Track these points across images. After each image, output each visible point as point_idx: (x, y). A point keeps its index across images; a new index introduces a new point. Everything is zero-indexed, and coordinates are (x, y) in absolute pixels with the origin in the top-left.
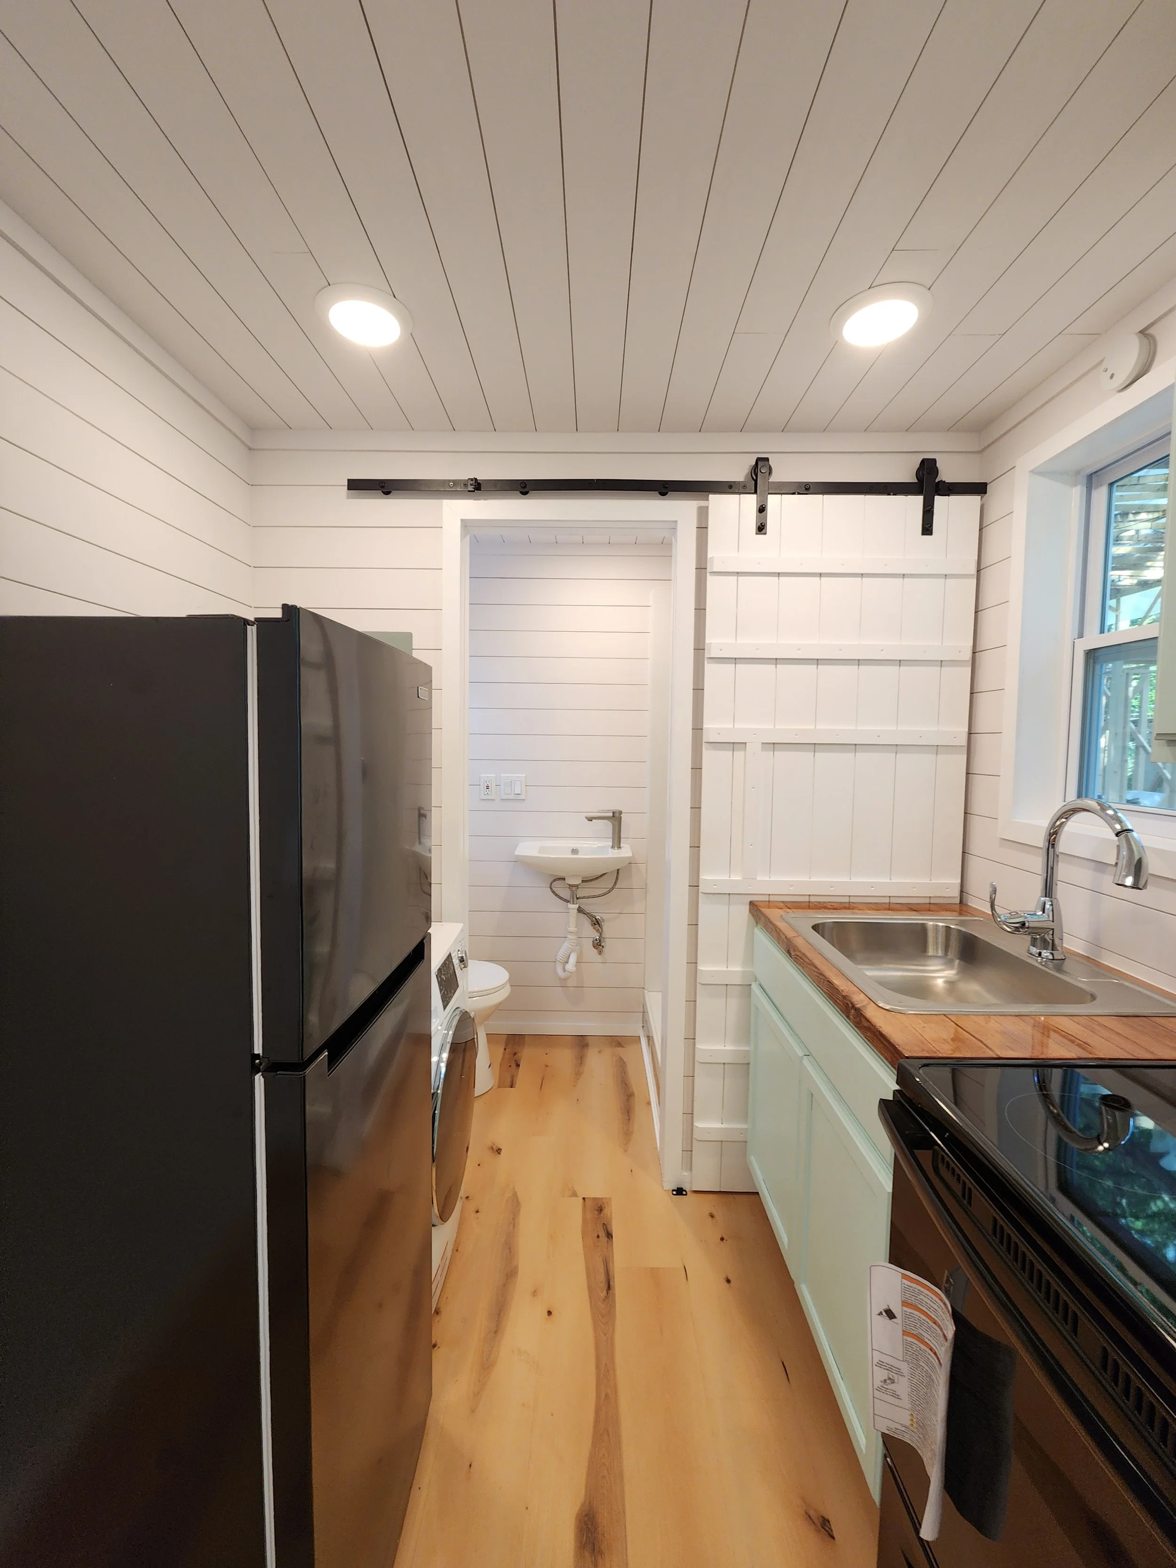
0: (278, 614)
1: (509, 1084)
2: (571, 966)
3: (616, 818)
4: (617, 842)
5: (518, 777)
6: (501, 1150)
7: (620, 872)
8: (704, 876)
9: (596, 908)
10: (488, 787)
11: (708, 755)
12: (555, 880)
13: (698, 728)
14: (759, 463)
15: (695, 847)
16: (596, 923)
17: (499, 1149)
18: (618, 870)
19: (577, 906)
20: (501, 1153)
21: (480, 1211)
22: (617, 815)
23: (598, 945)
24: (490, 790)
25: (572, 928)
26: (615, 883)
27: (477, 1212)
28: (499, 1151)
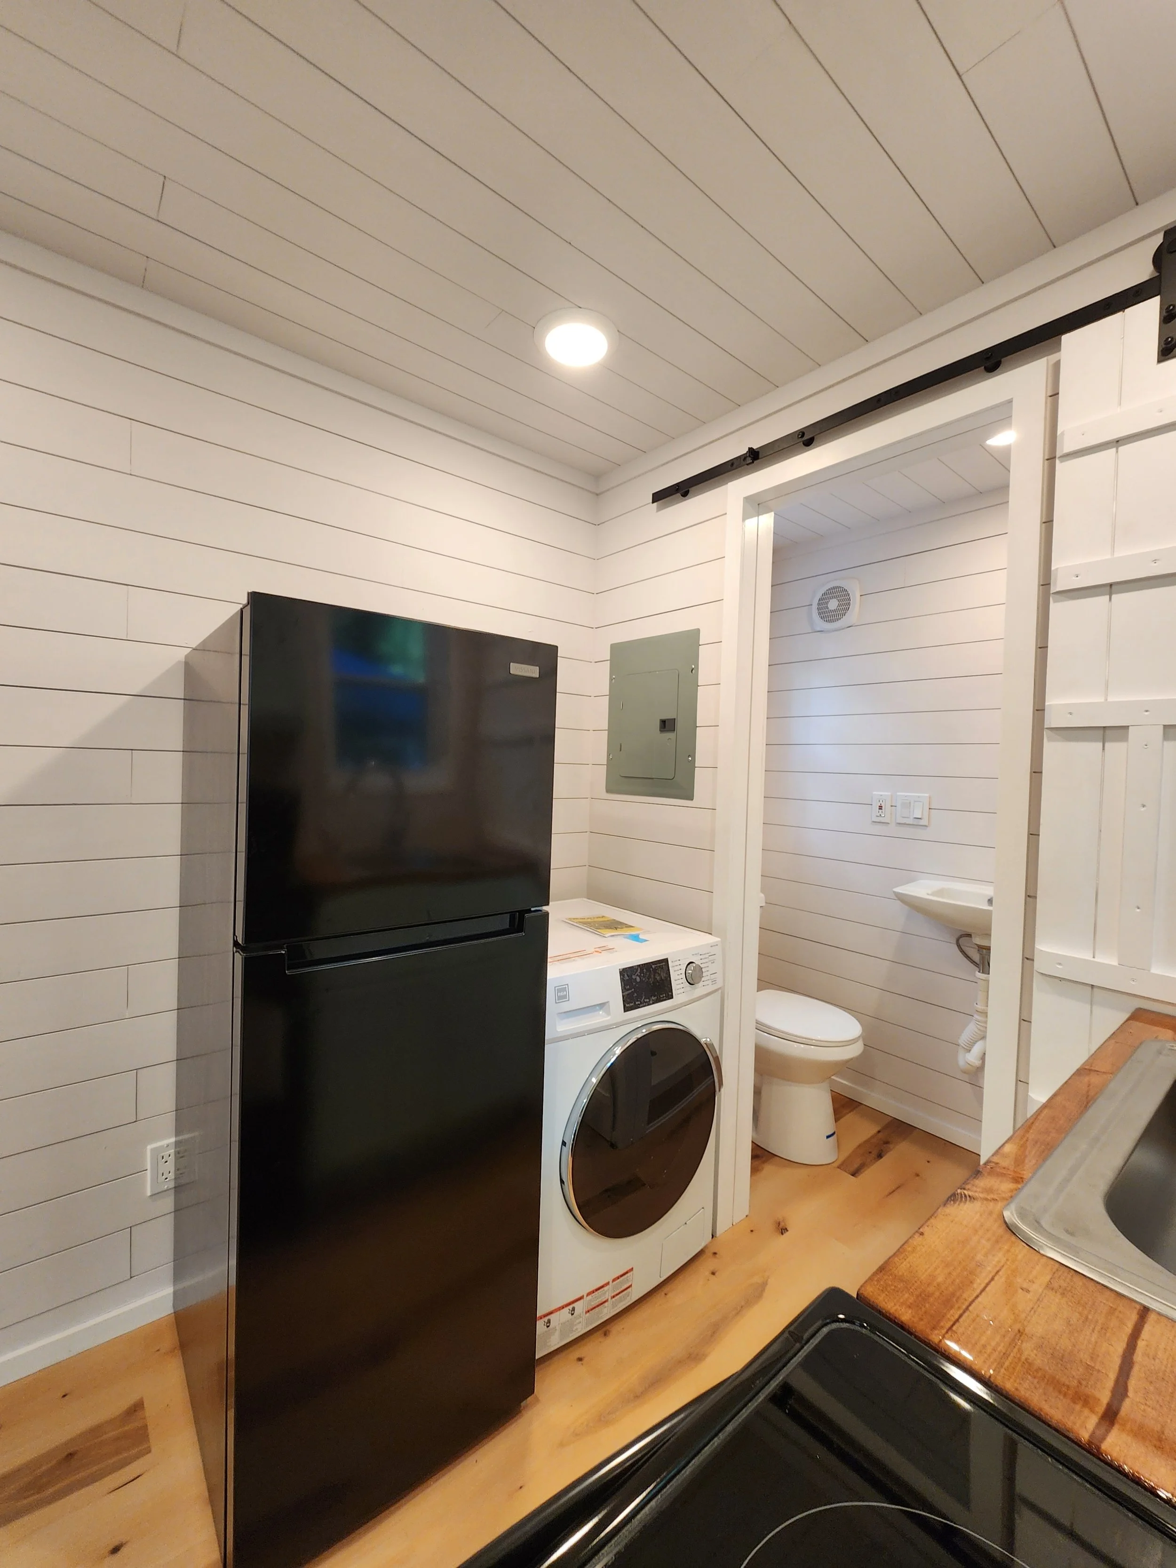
1: (852, 1169)
5: (919, 797)
6: (787, 1231)
8: (1043, 946)
10: (880, 808)
11: (1053, 750)
12: (962, 936)
17: (786, 1229)
20: (784, 1235)
21: (716, 1274)
24: (883, 810)
25: (981, 1006)
27: (713, 1274)
28: (783, 1230)
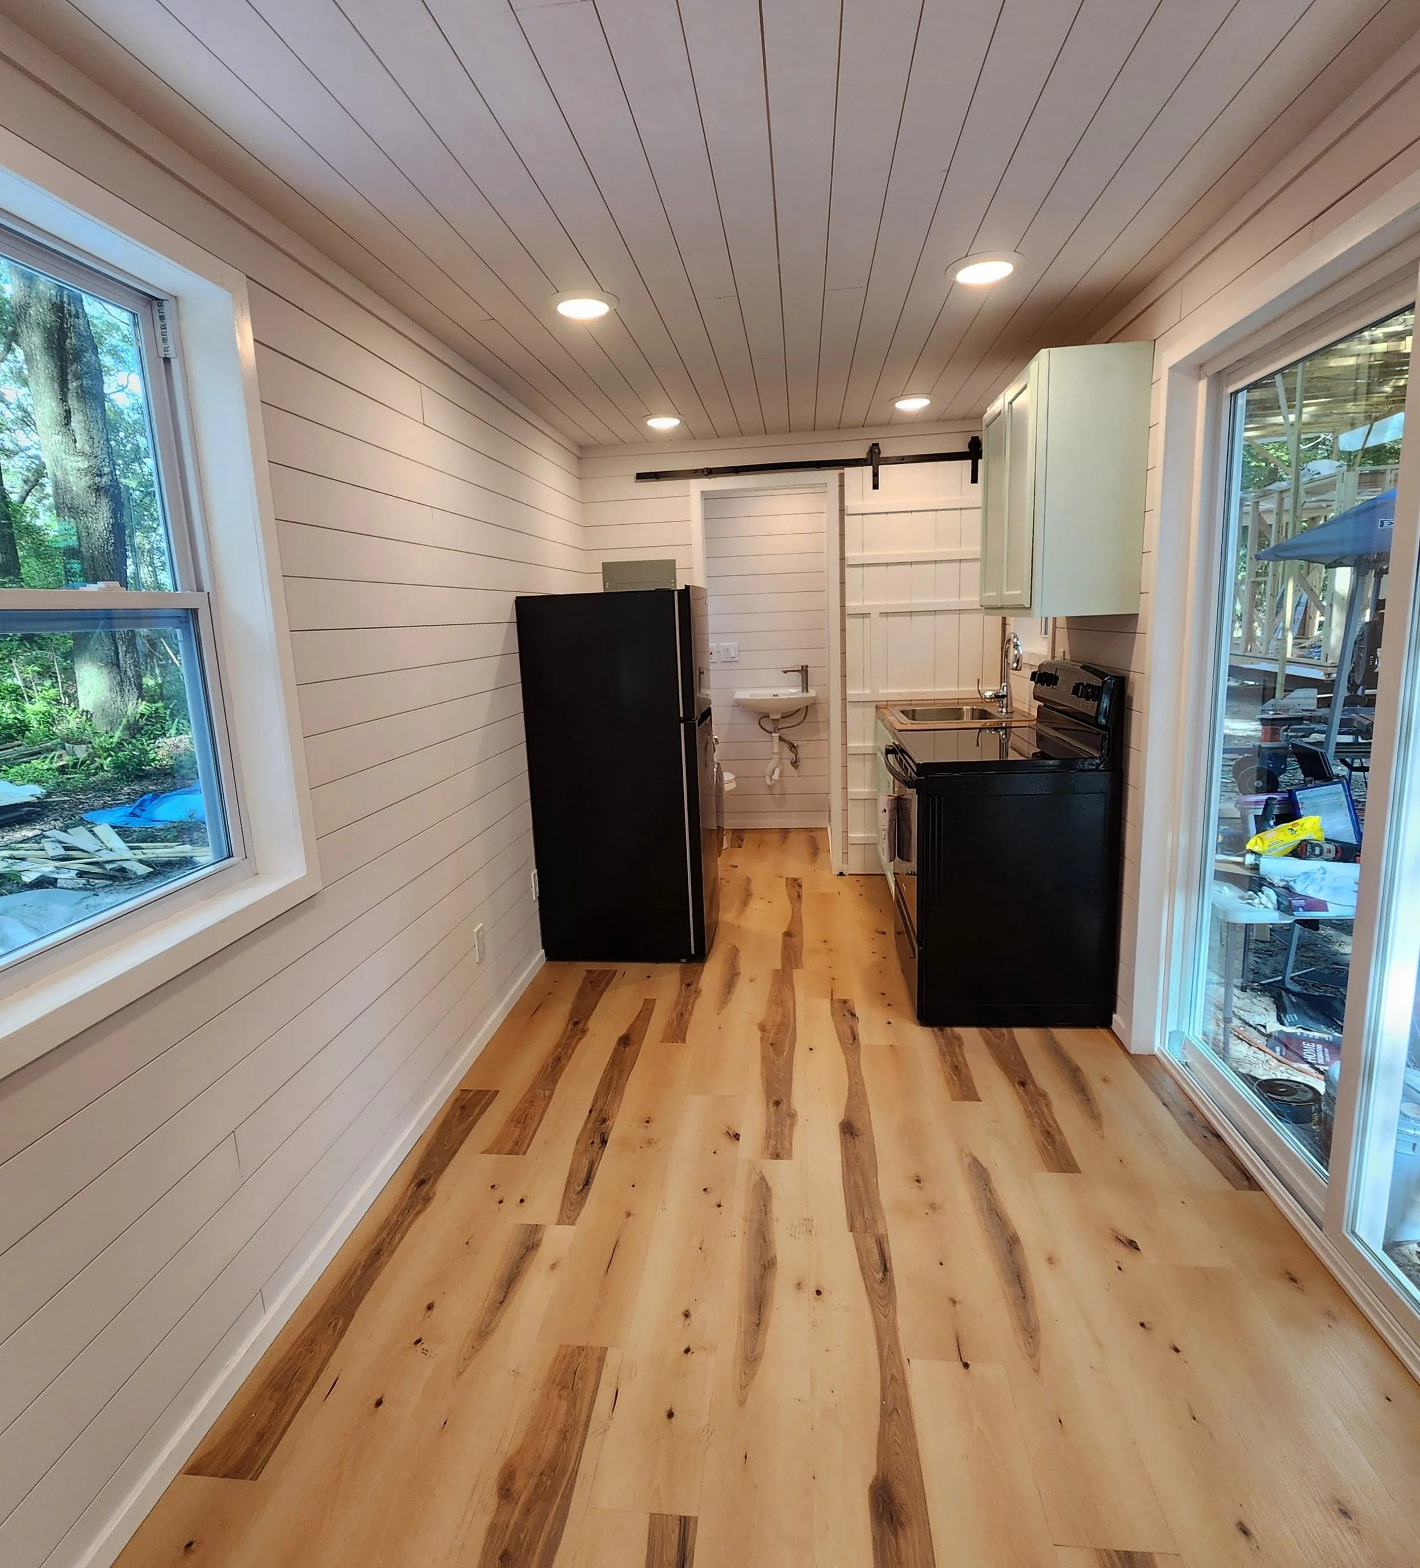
0: (684, 588)
1: (738, 846)
2: (776, 776)
3: (804, 671)
4: (805, 688)
7: (809, 708)
8: (849, 692)
9: (791, 735)
11: (849, 622)
12: (763, 717)
13: (843, 606)
14: (874, 448)
15: (844, 676)
16: (793, 747)
18: (807, 707)
19: (778, 735)
22: (805, 668)
23: (795, 764)
25: (776, 750)
26: (805, 717)
28: (736, 866)
